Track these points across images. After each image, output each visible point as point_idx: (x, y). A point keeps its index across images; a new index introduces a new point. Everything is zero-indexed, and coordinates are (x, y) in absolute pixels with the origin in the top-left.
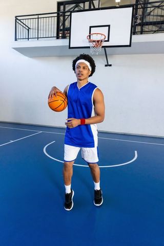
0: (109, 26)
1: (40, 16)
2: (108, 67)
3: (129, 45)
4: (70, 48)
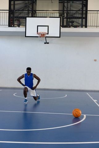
0: (48, 26)
2: (47, 44)
3: (59, 36)
4: (26, 36)
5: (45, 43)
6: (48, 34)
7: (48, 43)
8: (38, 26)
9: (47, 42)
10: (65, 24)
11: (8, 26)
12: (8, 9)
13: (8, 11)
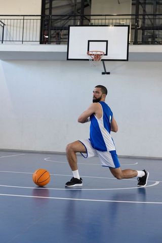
0: (107, 41)
1: (25, 17)
2: (106, 75)
3: (126, 59)
4: (68, 59)
5: (103, 73)
6: (106, 54)
7: (109, 73)
8: (89, 41)
9: (107, 71)
10: (140, 39)
11: (39, 42)
12: (40, 14)
13: (40, 18)
